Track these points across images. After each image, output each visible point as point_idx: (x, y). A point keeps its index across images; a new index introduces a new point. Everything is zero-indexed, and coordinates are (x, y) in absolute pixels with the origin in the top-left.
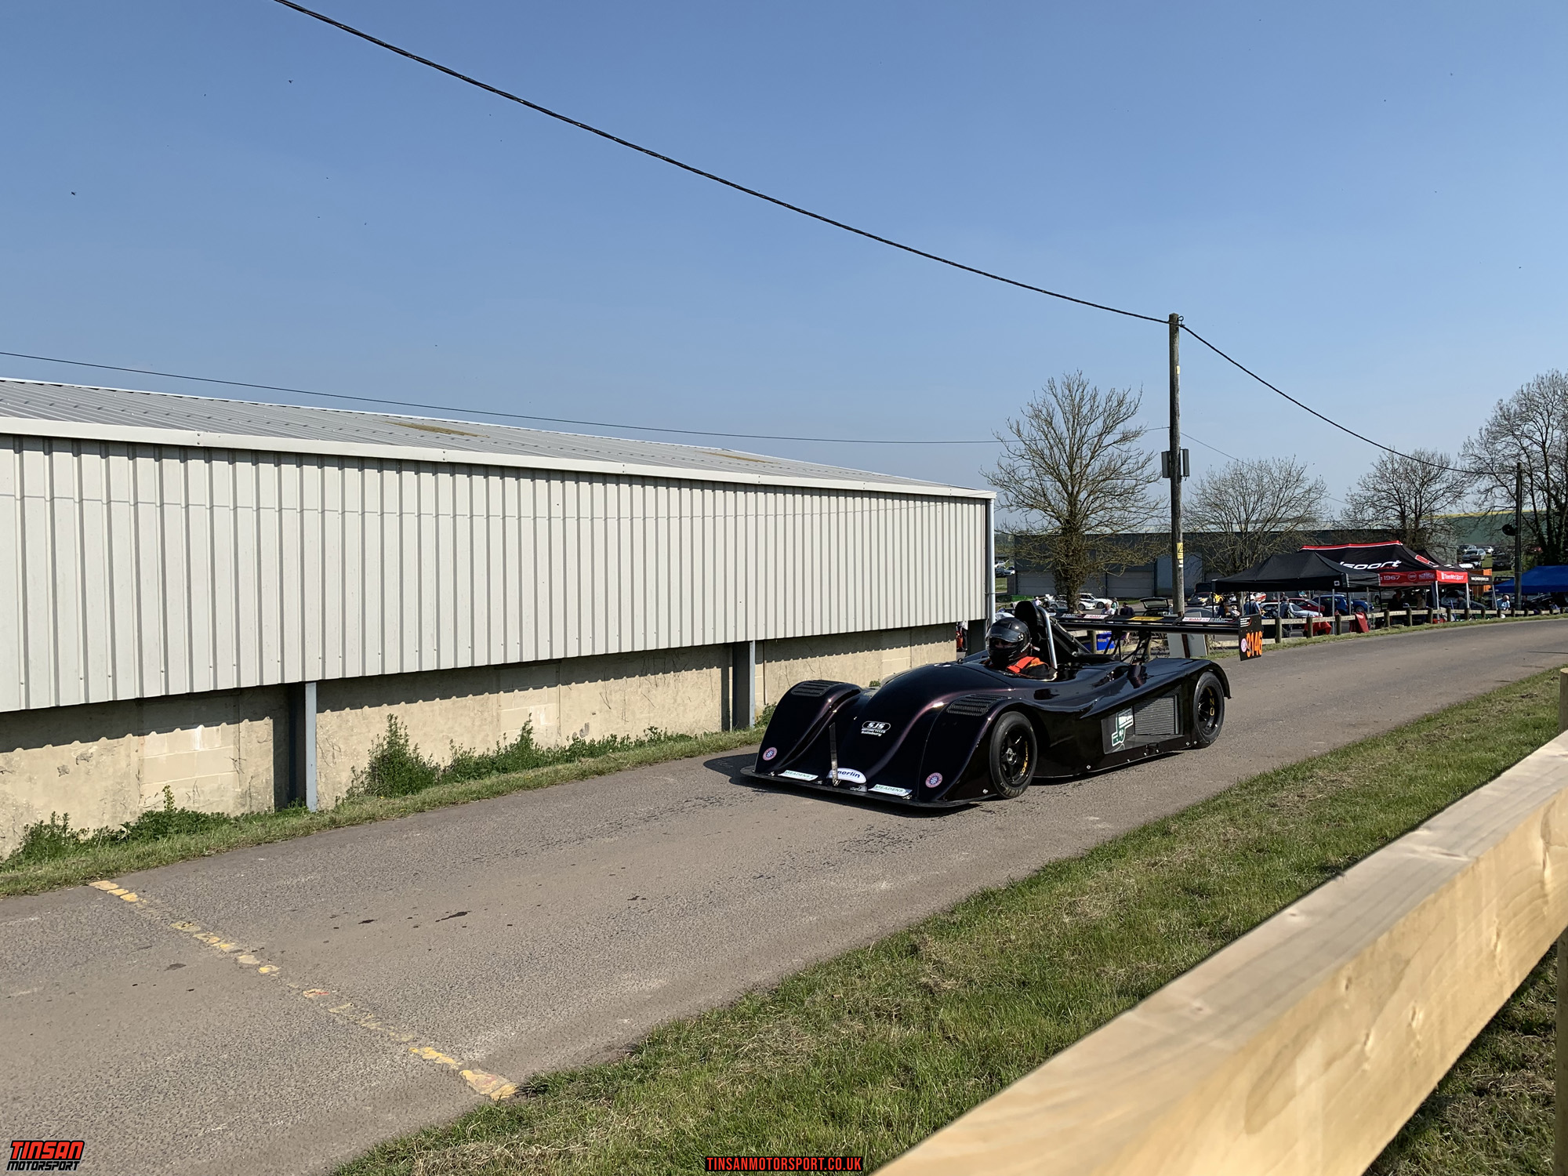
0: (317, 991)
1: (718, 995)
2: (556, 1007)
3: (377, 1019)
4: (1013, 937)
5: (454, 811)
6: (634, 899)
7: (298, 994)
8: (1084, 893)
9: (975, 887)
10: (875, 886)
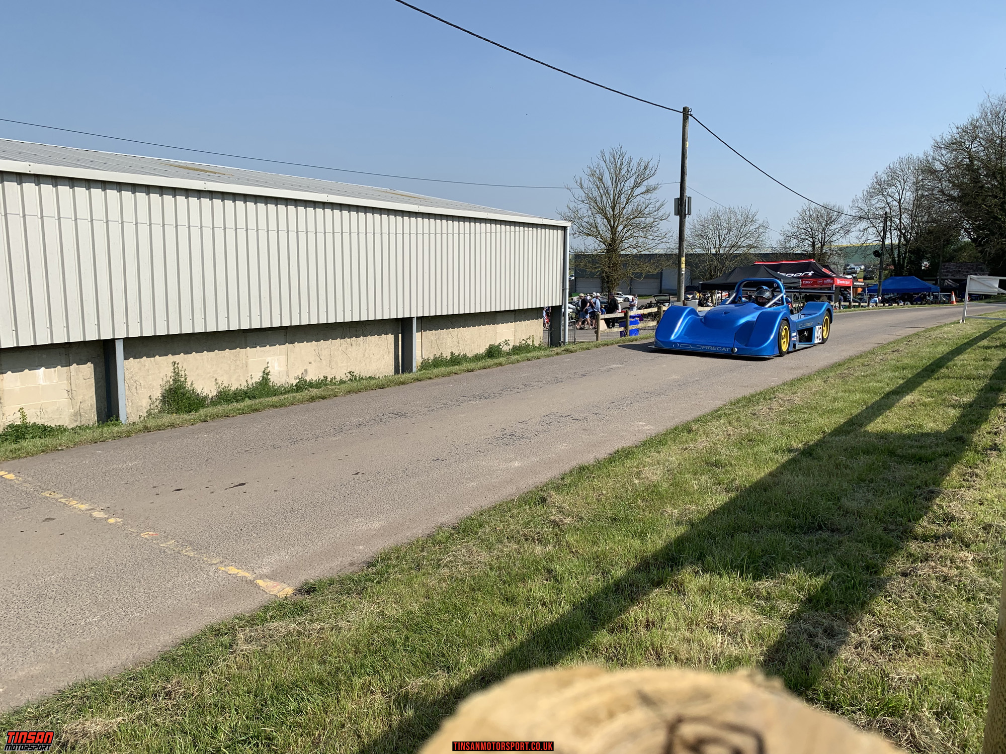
0: (151, 533)
1: (419, 531)
2: (313, 540)
3: (194, 550)
4: (604, 492)
5: (227, 421)
6: (356, 474)
7: (138, 535)
8: (644, 466)
9: (575, 463)
10: (511, 464)
